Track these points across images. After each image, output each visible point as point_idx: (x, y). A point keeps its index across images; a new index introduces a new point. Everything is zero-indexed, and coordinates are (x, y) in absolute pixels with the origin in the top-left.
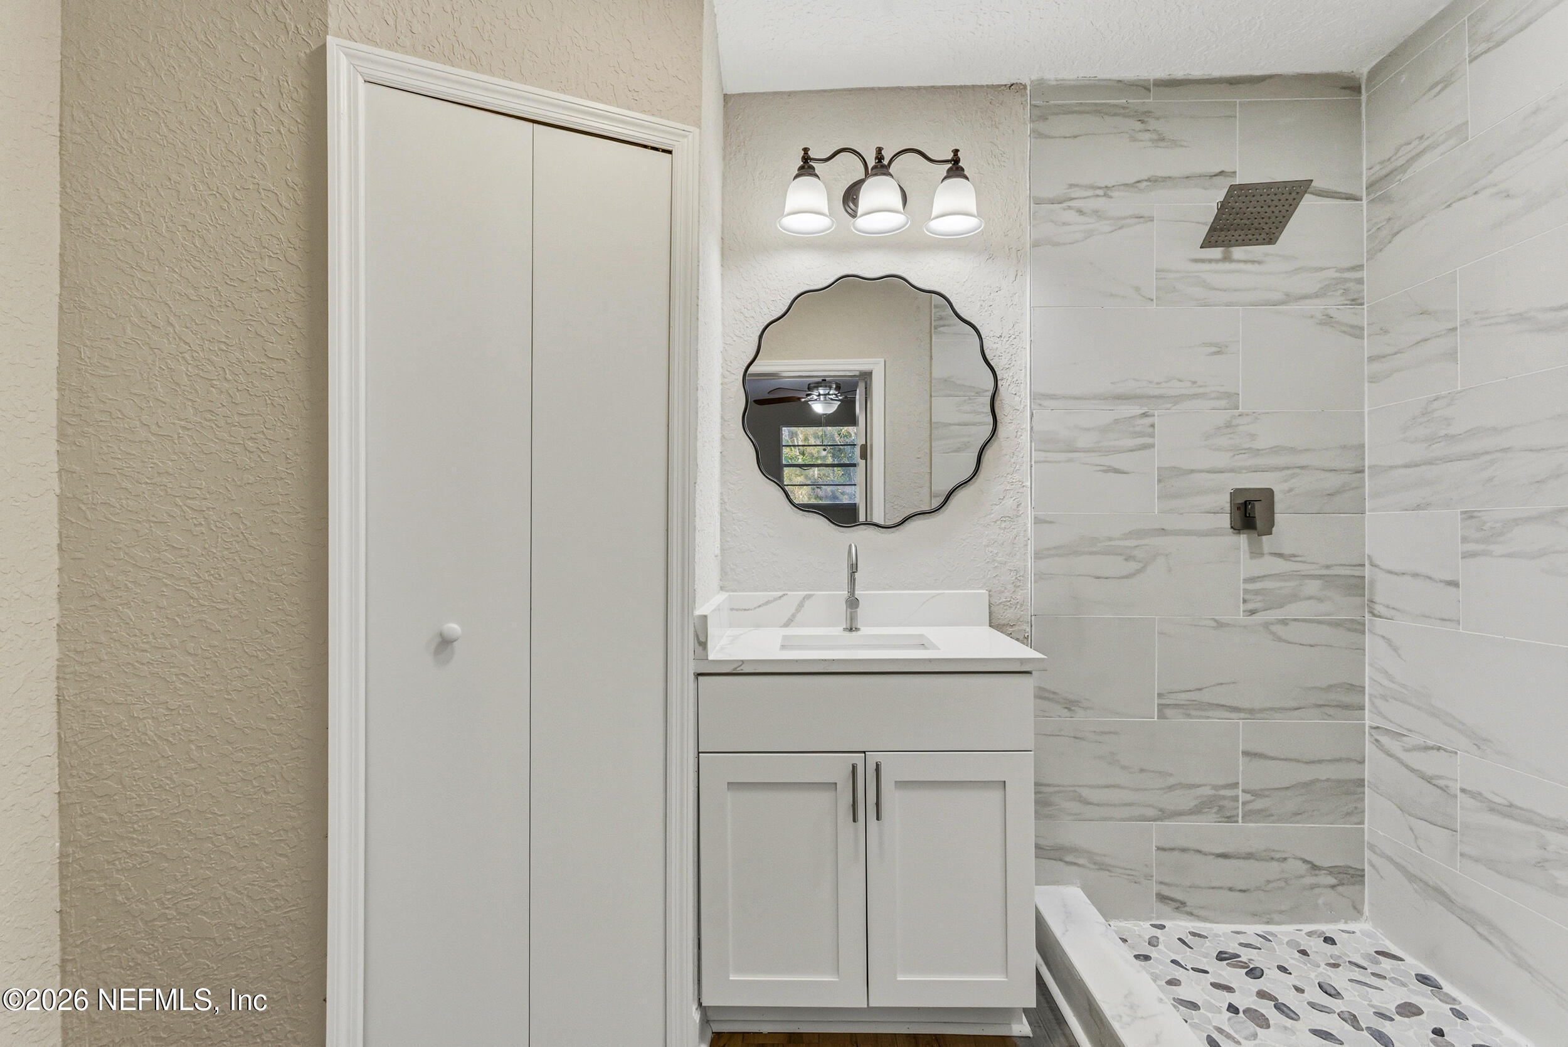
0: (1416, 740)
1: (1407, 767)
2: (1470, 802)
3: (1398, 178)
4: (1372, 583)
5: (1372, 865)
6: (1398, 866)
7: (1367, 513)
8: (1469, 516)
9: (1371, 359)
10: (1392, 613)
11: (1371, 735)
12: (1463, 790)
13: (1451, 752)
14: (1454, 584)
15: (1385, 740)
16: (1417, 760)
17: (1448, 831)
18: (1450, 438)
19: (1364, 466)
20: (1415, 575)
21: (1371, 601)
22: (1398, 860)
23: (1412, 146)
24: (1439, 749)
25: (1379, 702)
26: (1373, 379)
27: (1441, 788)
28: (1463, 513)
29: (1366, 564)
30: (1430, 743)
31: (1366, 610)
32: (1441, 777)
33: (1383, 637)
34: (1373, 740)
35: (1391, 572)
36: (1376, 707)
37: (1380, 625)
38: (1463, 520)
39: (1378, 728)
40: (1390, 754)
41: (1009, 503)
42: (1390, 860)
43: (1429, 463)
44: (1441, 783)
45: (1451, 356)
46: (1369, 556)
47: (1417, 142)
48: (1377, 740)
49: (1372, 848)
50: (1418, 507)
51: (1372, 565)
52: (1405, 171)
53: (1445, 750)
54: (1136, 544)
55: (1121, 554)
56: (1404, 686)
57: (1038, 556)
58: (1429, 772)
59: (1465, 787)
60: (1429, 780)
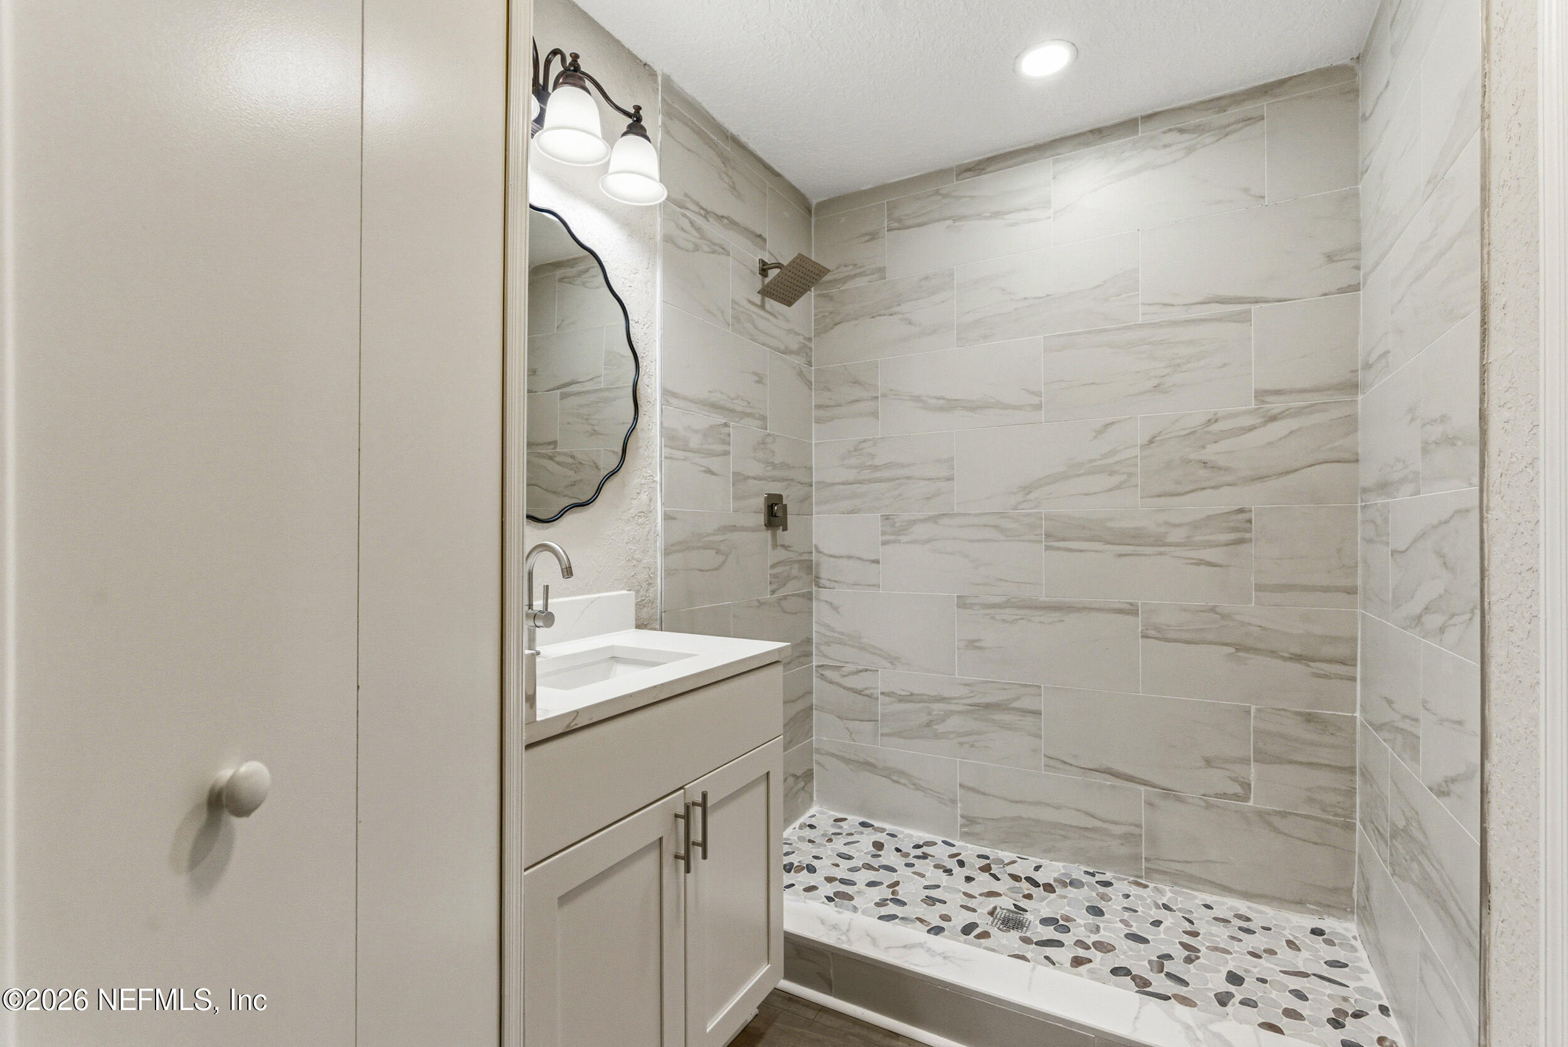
0: (850, 668)
1: (844, 688)
2: (887, 699)
3: (838, 286)
4: (818, 564)
5: (818, 763)
6: (838, 757)
7: (814, 515)
8: (886, 518)
9: (818, 407)
10: (833, 584)
11: (817, 671)
12: (882, 693)
13: (874, 671)
14: (877, 562)
15: (828, 673)
16: (850, 682)
17: (871, 722)
18: (876, 468)
19: (812, 482)
20: (849, 557)
21: (817, 577)
22: (838, 753)
23: (848, 268)
24: (867, 670)
25: (823, 648)
26: (818, 421)
27: (868, 696)
28: (882, 516)
29: (814, 551)
30: (861, 668)
31: (813, 584)
32: (866, 689)
33: (826, 601)
34: (818, 675)
35: (831, 556)
36: (821, 651)
37: (824, 594)
38: (882, 520)
39: (822, 666)
40: (831, 682)
41: (644, 497)
42: (833, 755)
43: (861, 482)
44: (867, 692)
45: (875, 414)
46: (815, 545)
47: (851, 267)
48: (822, 675)
49: (818, 751)
50: (852, 512)
51: (819, 552)
52: (844, 283)
53: (870, 670)
54: (722, 539)
55: (713, 549)
56: (842, 634)
57: (667, 553)
58: (859, 687)
59: (883, 691)
60: (859, 692)
